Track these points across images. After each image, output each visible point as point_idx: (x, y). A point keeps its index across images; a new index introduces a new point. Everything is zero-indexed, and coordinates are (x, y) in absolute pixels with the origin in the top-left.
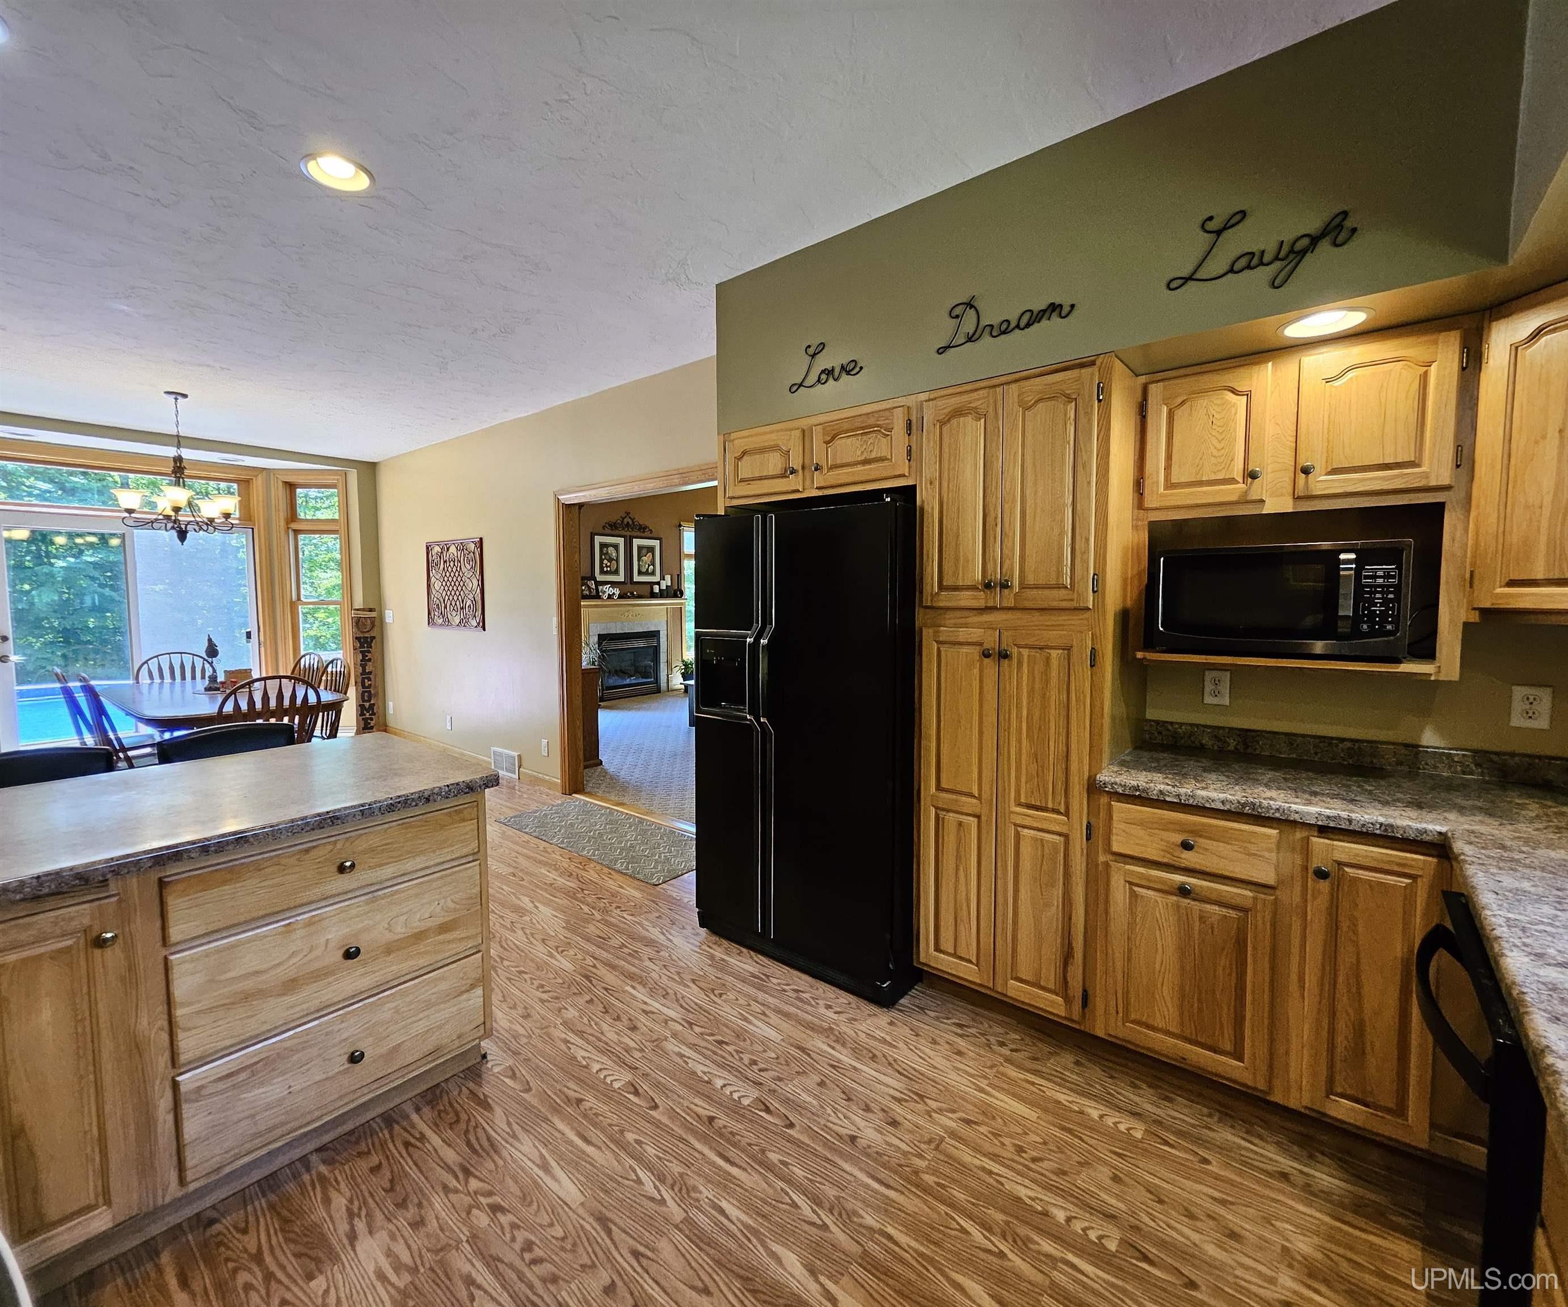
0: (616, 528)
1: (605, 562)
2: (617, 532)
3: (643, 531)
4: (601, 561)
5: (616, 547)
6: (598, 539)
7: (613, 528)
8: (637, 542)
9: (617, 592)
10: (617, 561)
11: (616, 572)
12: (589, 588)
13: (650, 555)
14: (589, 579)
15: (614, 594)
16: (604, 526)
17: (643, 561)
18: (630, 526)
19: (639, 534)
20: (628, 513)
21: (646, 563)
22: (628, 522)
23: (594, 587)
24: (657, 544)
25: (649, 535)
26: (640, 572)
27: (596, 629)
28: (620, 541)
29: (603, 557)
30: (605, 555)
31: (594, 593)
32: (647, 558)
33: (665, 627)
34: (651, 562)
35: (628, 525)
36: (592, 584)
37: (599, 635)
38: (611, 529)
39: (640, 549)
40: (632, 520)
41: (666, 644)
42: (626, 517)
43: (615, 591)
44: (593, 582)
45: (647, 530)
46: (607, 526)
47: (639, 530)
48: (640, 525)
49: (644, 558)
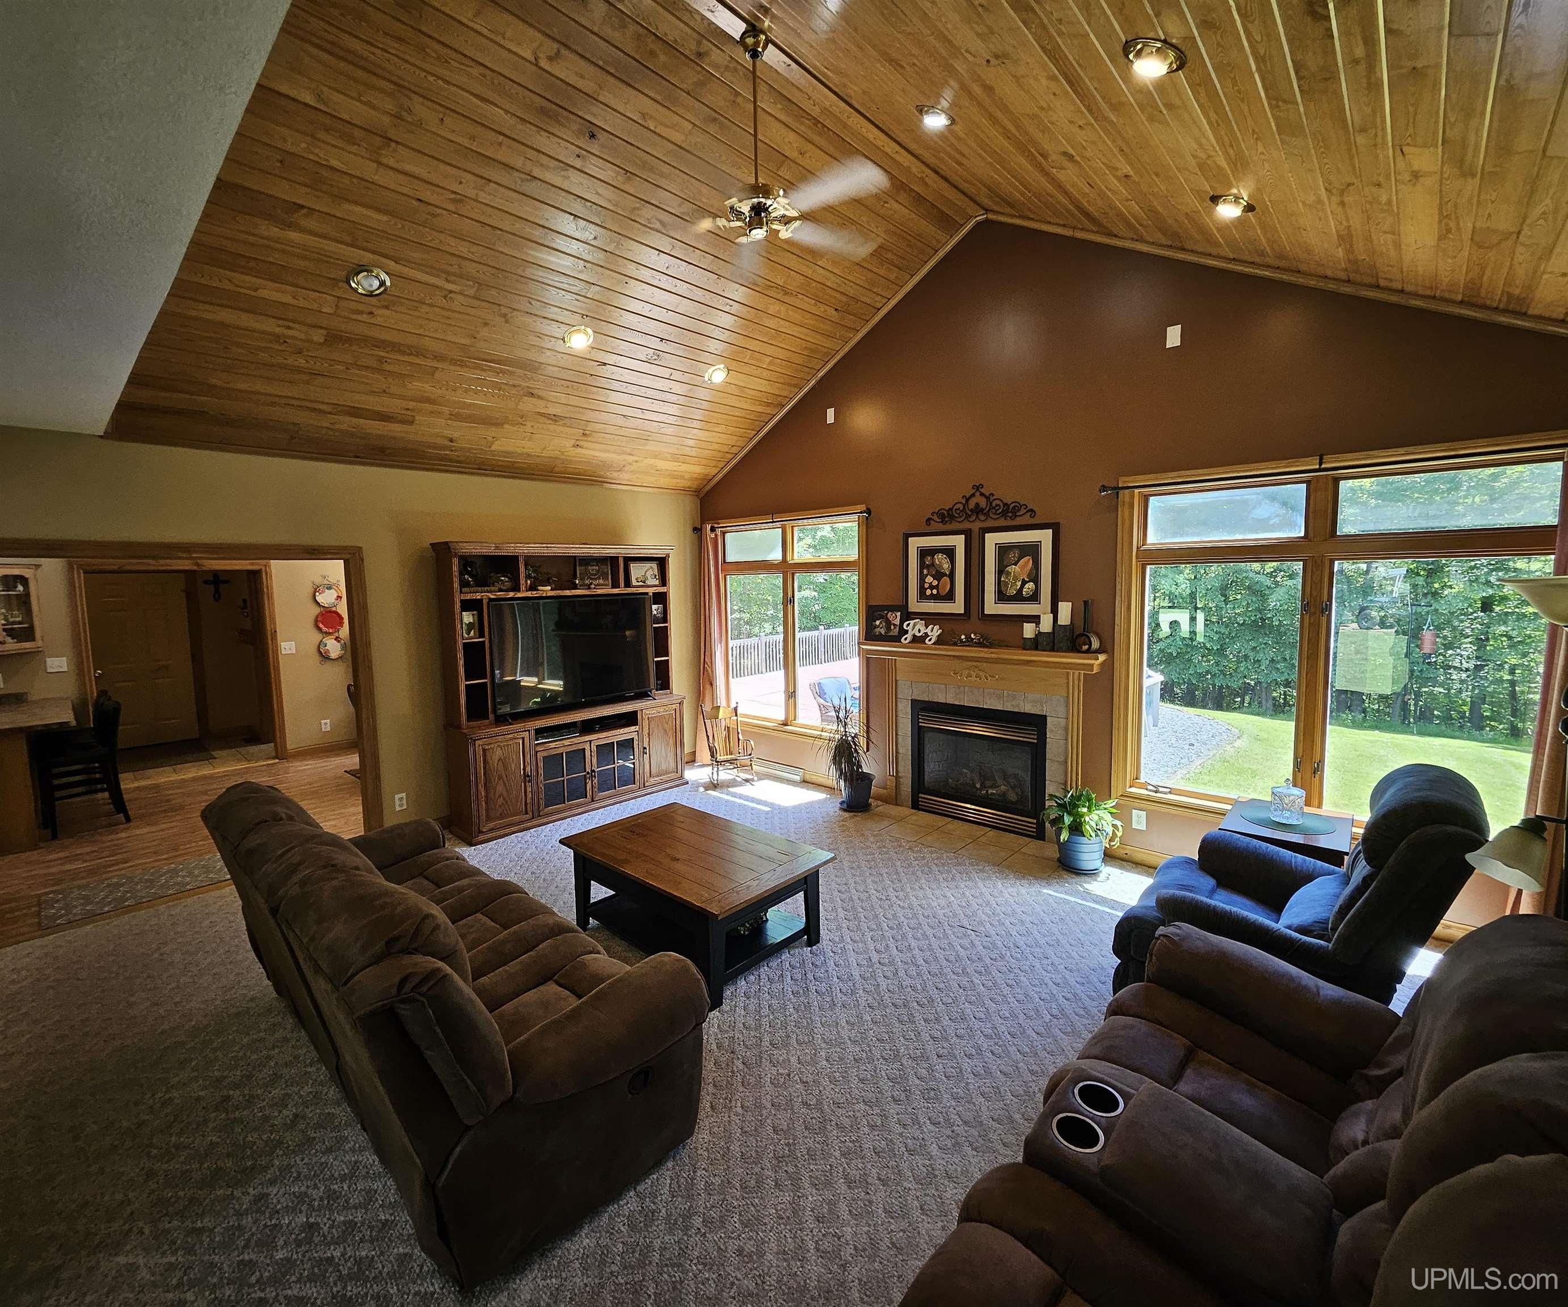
0: (952, 518)
1: (929, 579)
2: (955, 526)
3: (1010, 516)
4: (922, 579)
5: (949, 552)
6: (915, 543)
7: (946, 520)
8: (992, 540)
9: (935, 631)
10: (952, 576)
11: (950, 597)
12: (889, 623)
13: (1027, 562)
14: (893, 609)
15: (926, 635)
16: (929, 520)
17: (1009, 573)
18: (982, 510)
19: (1002, 522)
20: (977, 488)
21: (1016, 579)
22: (977, 504)
23: (897, 622)
24: (1044, 537)
25: (1027, 520)
26: (1002, 597)
27: (908, 692)
28: (958, 541)
29: (925, 572)
30: (928, 567)
31: (895, 632)
32: (1019, 569)
33: (1061, 711)
34: (1029, 576)
35: (978, 510)
36: (896, 618)
37: (914, 702)
38: (943, 522)
39: (1003, 550)
40: (988, 498)
41: (1066, 748)
42: (973, 495)
43: (928, 630)
44: (899, 614)
45: (1023, 511)
46: (935, 518)
47: (1004, 514)
48: (1005, 505)
49: (1012, 569)
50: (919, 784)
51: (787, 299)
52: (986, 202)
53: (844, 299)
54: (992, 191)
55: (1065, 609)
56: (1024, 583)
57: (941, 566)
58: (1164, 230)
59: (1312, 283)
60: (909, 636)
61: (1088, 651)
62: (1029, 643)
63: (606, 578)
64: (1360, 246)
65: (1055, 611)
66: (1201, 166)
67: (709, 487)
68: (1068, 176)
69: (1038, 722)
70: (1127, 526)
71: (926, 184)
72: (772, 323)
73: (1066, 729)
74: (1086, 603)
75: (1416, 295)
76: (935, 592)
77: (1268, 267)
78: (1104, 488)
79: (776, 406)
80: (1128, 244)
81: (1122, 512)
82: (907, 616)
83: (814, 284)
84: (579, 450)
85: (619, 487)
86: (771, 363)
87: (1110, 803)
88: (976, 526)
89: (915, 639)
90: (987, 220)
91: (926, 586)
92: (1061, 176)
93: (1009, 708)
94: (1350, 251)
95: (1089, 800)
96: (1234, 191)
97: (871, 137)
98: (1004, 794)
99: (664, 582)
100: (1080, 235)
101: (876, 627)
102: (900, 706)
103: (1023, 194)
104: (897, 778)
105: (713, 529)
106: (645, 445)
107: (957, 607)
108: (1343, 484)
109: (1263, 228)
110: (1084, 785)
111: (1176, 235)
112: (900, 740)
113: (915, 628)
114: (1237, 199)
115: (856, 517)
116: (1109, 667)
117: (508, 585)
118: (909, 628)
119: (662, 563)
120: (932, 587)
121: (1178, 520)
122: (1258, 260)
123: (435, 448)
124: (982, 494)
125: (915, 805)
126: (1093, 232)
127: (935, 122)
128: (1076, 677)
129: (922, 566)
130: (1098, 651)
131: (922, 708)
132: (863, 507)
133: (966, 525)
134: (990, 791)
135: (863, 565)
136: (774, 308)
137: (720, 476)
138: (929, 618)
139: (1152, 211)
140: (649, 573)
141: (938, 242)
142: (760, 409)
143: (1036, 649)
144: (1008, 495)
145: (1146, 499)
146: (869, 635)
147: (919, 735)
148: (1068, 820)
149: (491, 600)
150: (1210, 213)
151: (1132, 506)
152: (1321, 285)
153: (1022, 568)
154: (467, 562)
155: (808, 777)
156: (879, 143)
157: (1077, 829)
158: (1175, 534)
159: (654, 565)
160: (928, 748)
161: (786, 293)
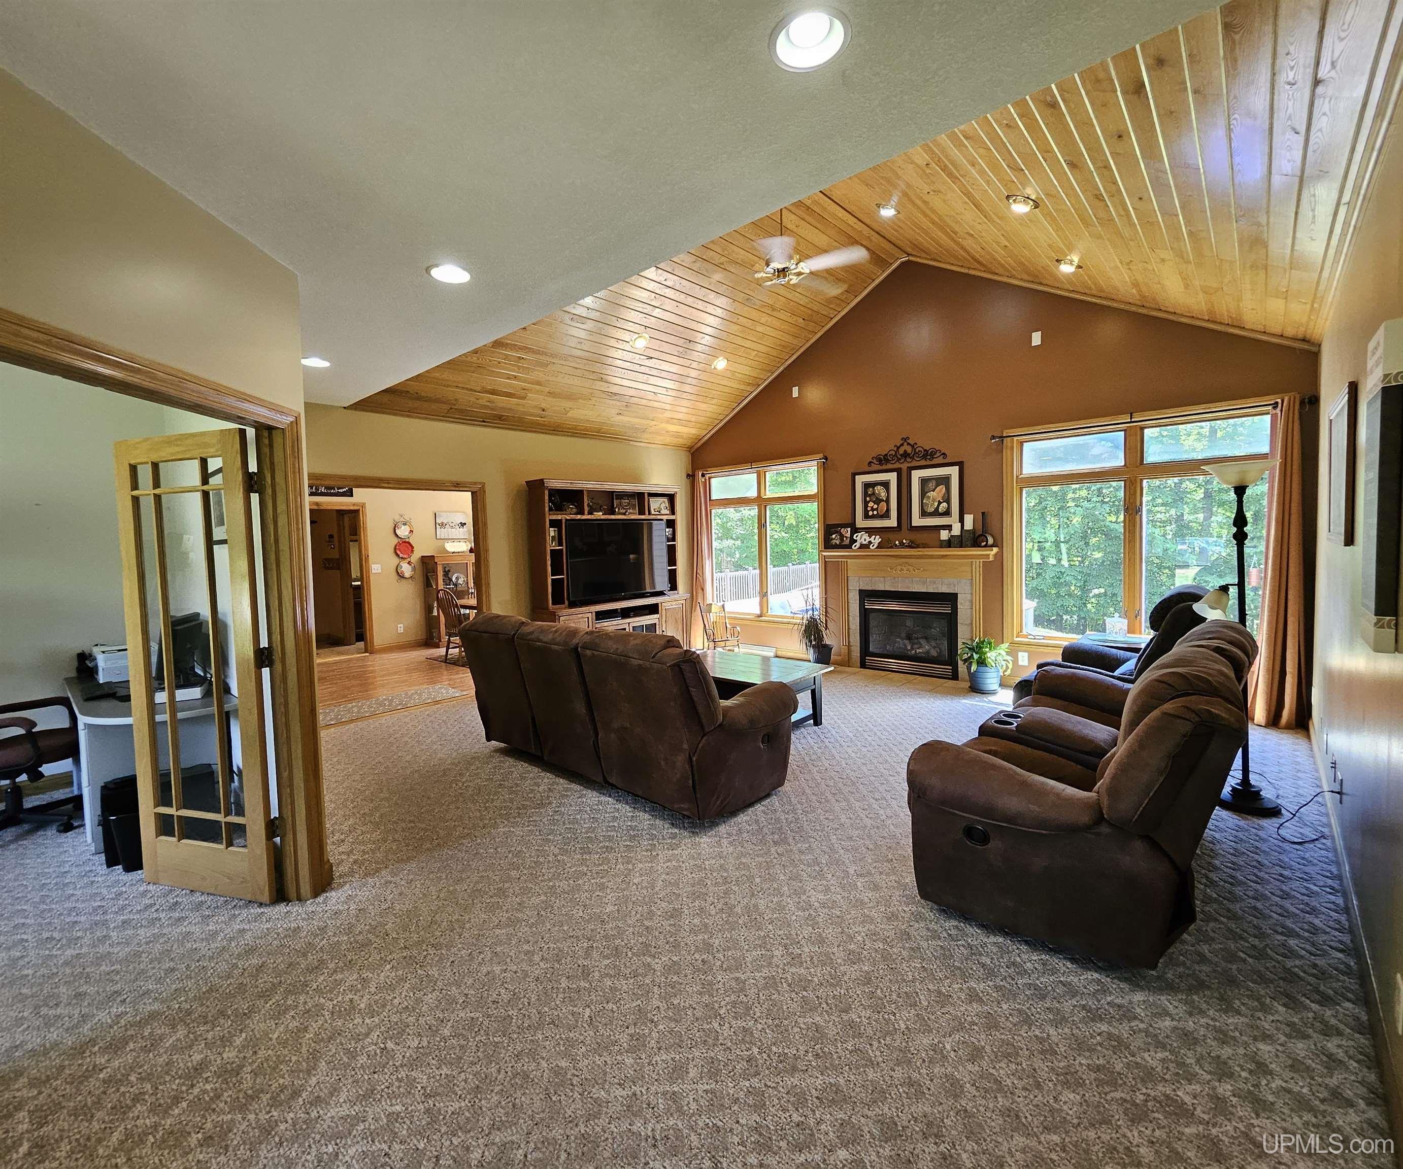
0: (887, 461)
1: (871, 504)
2: (890, 466)
3: (929, 458)
4: (866, 504)
5: (886, 485)
6: (860, 480)
7: (883, 462)
8: (916, 475)
9: (876, 540)
10: (888, 501)
11: (886, 515)
12: (842, 536)
13: (942, 489)
14: (845, 526)
15: (870, 542)
16: (870, 462)
17: (929, 497)
18: (909, 454)
19: (923, 463)
20: (905, 439)
21: (934, 500)
22: (905, 451)
23: (848, 535)
24: (954, 471)
25: (940, 460)
26: (924, 514)
27: (855, 585)
28: (892, 477)
29: (868, 499)
30: (870, 496)
31: (847, 542)
32: (937, 494)
33: (968, 588)
34: (943, 498)
35: (906, 455)
36: (847, 532)
37: (861, 592)
38: (881, 464)
39: (924, 481)
40: (913, 446)
41: (972, 615)
42: (902, 445)
43: (872, 539)
44: (849, 529)
45: (938, 454)
46: (875, 461)
47: (924, 457)
48: (925, 450)
49: (931, 494)
50: (865, 651)
51: (775, 314)
52: (909, 250)
53: (810, 312)
54: (915, 246)
55: (969, 520)
56: (940, 503)
57: (879, 494)
58: (1029, 273)
59: (1122, 306)
60: (858, 544)
61: (986, 546)
62: (945, 543)
63: (634, 508)
64: (1144, 289)
65: (962, 520)
66: (1049, 246)
67: (699, 444)
68: (968, 243)
69: (951, 599)
70: (1009, 464)
71: (871, 240)
72: (760, 329)
73: (971, 601)
74: (983, 513)
75: (1182, 315)
76: (875, 513)
77: (1094, 296)
78: (993, 437)
79: (754, 385)
80: (1005, 279)
81: (1006, 453)
82: (855, 530)
83: (792, 303)
84: (620, 417)
85: (642, 444)
86: (756, 355)
87: (1005, 646)
88: (904, 467)
89: (862, 546)
90: (908, 261)
91: (869, 509)
92: (965, 243)
93: (931, 590)
94: (1139, 291)
95: (990, 643)
96: (1069, 257)
97: (840, 215)
98: (928, 652)
99: (673, 513)
100: (972, 272)
101: (832, 539)
102: (851, 595)
103: (936, 249)
104: (849, 646)
105: (703, 475)
106: (663, 413)
107: (892, 522)
108: (1146, 431)
109: (1088, 276)
110: (985, 635)
111: (1037, 276)
112: (851, 618)
113: (862, 538)
114: (1071, 263)
115: (815, 463)
116: (1000, 557)
117: (575, 510)
118: (858, 538)
119: (671, 498)
120: (873, 510)
121: (1042, 457)
122: (1087, 291)
123: (532, 415)
124: (908, 444)
125: (863, 665)
126: (980, 270)
127: (887, 213)
128: (978, 564)
129: (866, 494)
130: (992, 546)
131: (866, 595)
132: (821, 456)
133: (897, 466)
134: (918, 651)
135: (821, 496)
136: (764, 319)
137: (709, 436)
138: (871, 531)
139: (1022, 263)
140: (663, 506)
141: (875, 274)
142: (742, 387)
143: (950, 547)
144: (925, 443)
145: (1022, 443)
146: (827, 544)
147: (865, 614)
148: (976, 656)
149: (566, 520)
150: (1057, 268)
151: (1012, 448)
152: (1127, 307)
153: (938, 494)
154: (554, 492)
155: (779, 653)
156: (845, 219)
157: (982, 663)
158: (1041, 467)
159: (666, 500)
160: (873, 623)
161: (774, 310)
